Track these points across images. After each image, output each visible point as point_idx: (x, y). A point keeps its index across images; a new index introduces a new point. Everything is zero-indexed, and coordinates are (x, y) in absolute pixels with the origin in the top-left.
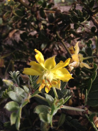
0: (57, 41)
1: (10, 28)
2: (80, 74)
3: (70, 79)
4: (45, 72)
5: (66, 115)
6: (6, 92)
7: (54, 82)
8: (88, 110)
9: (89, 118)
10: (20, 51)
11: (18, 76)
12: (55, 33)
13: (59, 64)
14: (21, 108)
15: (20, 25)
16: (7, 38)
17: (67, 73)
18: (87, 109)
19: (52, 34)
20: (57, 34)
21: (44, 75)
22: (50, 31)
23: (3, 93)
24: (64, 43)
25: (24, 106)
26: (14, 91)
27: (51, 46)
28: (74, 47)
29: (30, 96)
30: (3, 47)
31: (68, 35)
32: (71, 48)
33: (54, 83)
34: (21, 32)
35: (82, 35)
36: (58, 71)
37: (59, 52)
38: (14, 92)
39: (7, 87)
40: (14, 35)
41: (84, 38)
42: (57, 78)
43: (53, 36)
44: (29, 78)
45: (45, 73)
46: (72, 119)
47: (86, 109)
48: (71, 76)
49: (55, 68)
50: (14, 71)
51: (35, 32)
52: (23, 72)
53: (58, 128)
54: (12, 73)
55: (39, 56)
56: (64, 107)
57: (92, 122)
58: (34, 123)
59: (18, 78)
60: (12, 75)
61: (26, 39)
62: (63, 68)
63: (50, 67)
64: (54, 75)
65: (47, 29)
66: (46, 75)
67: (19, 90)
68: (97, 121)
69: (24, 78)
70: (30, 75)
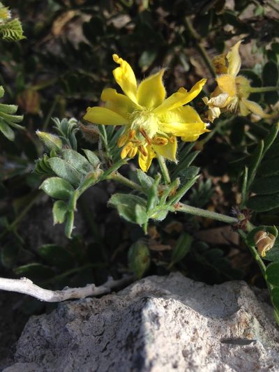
0: (187, 46)
1: (57, 7)
3: (200, 133)
4: (136, 115)
6: (45, 159)
7: (158, 139)
8: (248, 222)
9: (247, 239)
10: (82, 71)
11: (74, 130)
12: (181, 22)
13: (175, 96)
14: (76, 195)
16: (49, 37)
17: (195, 121)
18: (244, 218)
19: (172, 26)
20: (186, 26)
22: (167, 14)
23: (39, 162)
24: (206, 53)
26: (62, 158)
28: (228, 57)
30: (36, 59)
31: (216, 26)
32: (218, 59)
33: (159, 142)
34: (87, 18)
35: (256, 26)
36: (173, 115)
37: (192, 77)
38: (62, 160)
39: (48, 151)
40: (66, 28)
41: (260, 35)
42: (168, 131)
43: (176, 29)
44: (101, 134)
45: (139, 117)
46: (208, 250)
47: (242, 217)
48: (205, 127)
49: (163, 104)
50: (65, 119)
51: (125, 20)
52: (86, 118)
53: (171, 265)
54: (59, 122)
55: (124, 72)
56: (185, 208)
58: (114, 256)
59: (73, 135)
60: (59, 127)
61: (98, 38)
62: (184, 105)
63: (152, 103)
64: (160, 123)
65: (160, 10)
66: (140, 122)
67: (75, 157)
68: (263, 240)
69: (88, 133)
70: (104, 126)
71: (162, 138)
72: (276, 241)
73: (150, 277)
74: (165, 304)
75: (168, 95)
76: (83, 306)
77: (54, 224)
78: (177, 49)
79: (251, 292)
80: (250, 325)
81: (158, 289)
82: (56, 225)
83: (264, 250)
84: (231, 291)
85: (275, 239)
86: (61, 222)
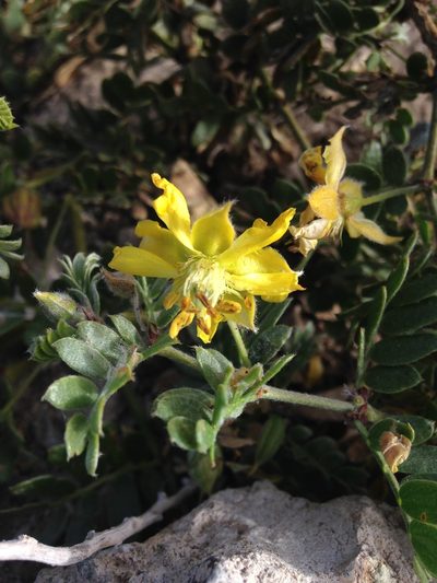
0: (266, 110)
2: (360, 258)
3: (290, 291)
4: (192, 267)
5: (286, 421)
6: (49, 338)
7: (227, 304)
8: (369, 406)
9: (370, 438)
10: (103, 157)
11: (95, 277)
12: (254, 72)
13: (249, 232)
14: (103, 398)
15: (99, 39)
16: (51, 91)
17: (281, 269)
18: (363, 403)
19: (241, 79)
20: (263, 78)
21: (189, 278)
23: (39, 342)
25: (113, 392)
26: (78, 338)
27: (239, 131)
28: (325, 156)
29: (137, 358)
31: (310, 81)
32: (311, 155)
33: (227, 309)
35: (368, 91)
36: (247, 260)
37: (275, 155)
38: (77, 341)
39: (52, 321)
40: (77, 75)
41: (376, 104)
42: (241, 286)
43: (247, 84)
44: (136, 282)
45: (195, 268)
46: (311, 438)
47: (360, 401)
48: (297, 278)
49: (232, 247)
50: (80, 255)
51: (169, 66)
52: (112, 265)
53: (255, 468)
54: (70, 262)
55: (170, 202)
56: (272, 394)
57: (379, 453)
59: (94, 285)
60: (70, 272)
61: (128, 104)
62: (264, 248)
63: (215, 246)
64: (229, 277)
66: (195, 277)
67: (98, 333)
68: (393, 448)
69: (117, 285)
70: (144, 279)
71: (232, 302)
72: (412, 448)
73: (222, 492)
74: (242, 566)
75: (239, 233)
76: (118, 559)
77: (68, 459)
78: (251, 119)
79: (377, 516)
80: (377, 576)
81: (236, 517)
82: (71, 459)
83: (395, 464)
84: (348, 515)
85: (410, 444)
86: (78, 453)
